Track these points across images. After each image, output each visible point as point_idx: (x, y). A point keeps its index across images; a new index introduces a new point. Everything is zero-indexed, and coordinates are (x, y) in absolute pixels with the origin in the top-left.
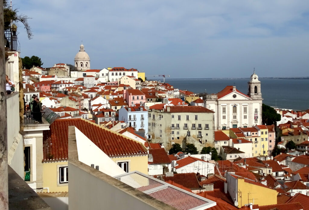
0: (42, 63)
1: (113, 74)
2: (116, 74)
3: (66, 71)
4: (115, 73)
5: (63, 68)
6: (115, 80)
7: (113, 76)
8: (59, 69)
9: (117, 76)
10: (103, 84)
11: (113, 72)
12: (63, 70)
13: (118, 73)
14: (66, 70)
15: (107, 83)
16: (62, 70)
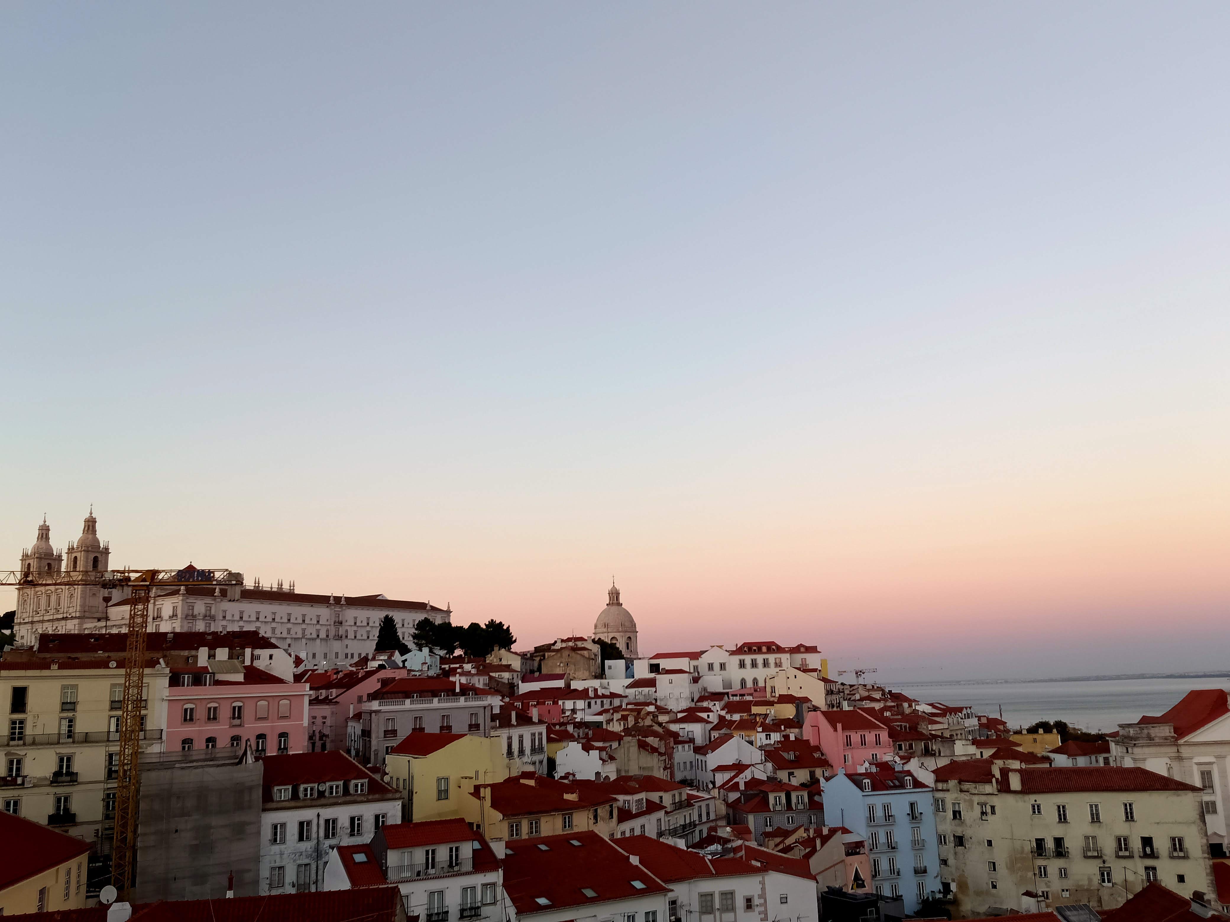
0: (514, 639)
1: (742, 665)
2: (754, 665)
3: (593, 659)
4: (748, 659)
5: (584, 649)
6: (749, 684)
7: (743, 670)
8: (573, 654)
9: (754, 670)
10: (716, 696)
11: (742, 657)
12: (583, 656)
13: (760, 658)
14: (593, 657)
15: (727, 694)
16: (581, 655)
